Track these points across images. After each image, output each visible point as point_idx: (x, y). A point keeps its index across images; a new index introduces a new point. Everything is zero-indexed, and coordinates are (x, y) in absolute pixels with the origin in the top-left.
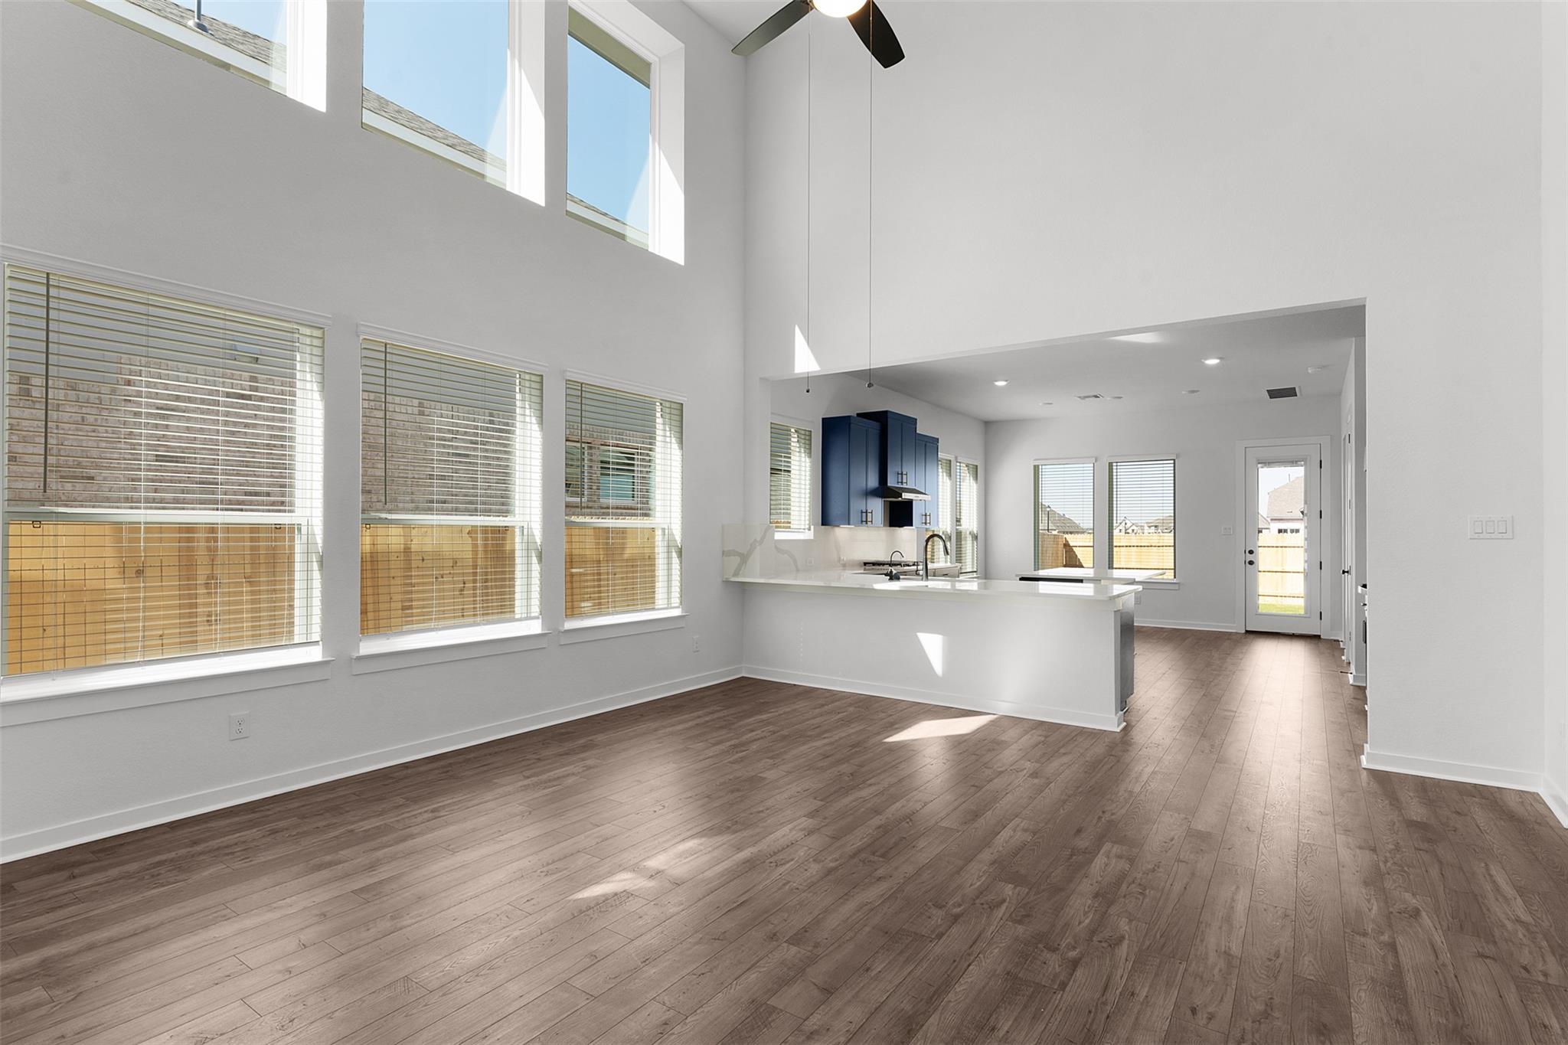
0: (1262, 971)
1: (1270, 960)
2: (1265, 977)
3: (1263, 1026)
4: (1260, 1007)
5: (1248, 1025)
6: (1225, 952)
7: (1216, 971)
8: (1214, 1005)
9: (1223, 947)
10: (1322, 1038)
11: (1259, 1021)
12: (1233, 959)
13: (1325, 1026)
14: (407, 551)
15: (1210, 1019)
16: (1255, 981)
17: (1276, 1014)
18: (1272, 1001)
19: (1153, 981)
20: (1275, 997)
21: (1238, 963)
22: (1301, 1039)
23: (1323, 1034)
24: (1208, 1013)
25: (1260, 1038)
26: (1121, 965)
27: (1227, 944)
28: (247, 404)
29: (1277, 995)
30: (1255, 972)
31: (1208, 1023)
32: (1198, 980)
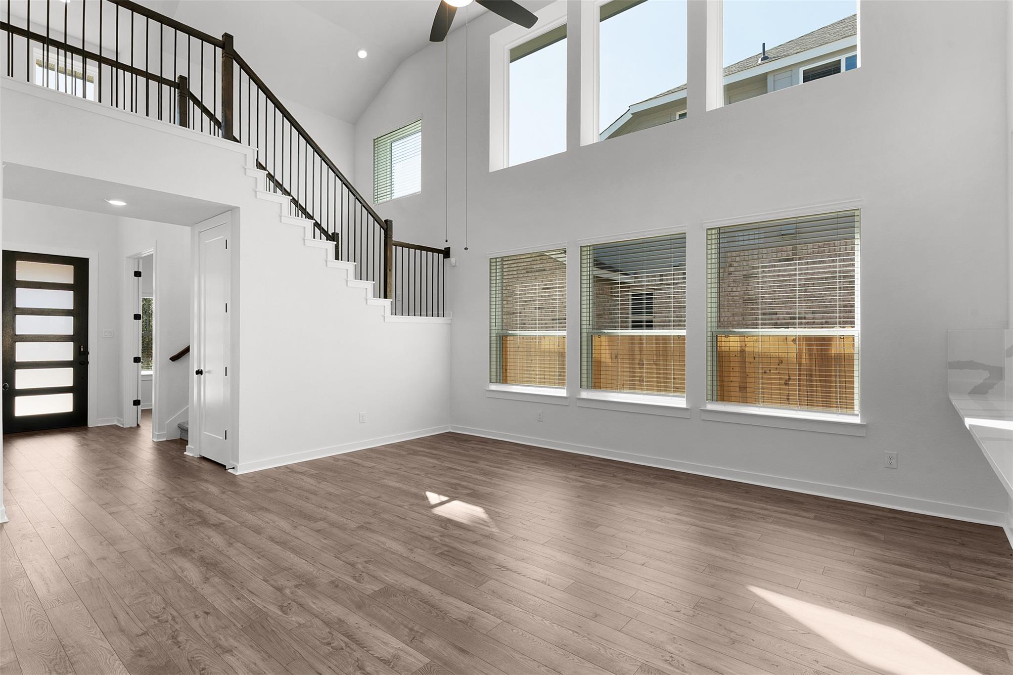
0: (199, 658)
1: (203, 669)
2: (194, 656)
3: (171, 632)
4: (180, 639)
5: (177, 627)
6: (232, 651)
7: (221, 637)
8: (201, 622)
9: (235, 653)
10: (138, 649)
11: (174, 632)
12: (223, 651)
13: (141, 656)
14: (743, 352)
15: (196, 616)
16: (197, 649)
17: (169, 642)
18: (178, 646)
19: (240, 609)
20: (178, 649)
21: (217, 651)
22: (147, 640)
23: (138, 651)
24: (199, 617)
25: (167, 626)
26: (262, 604)
27: (237, 657)
28: (790, 263)
29: (179, 651)
30: (203, 654)
31: (194, 614)
32: (224, 626)
